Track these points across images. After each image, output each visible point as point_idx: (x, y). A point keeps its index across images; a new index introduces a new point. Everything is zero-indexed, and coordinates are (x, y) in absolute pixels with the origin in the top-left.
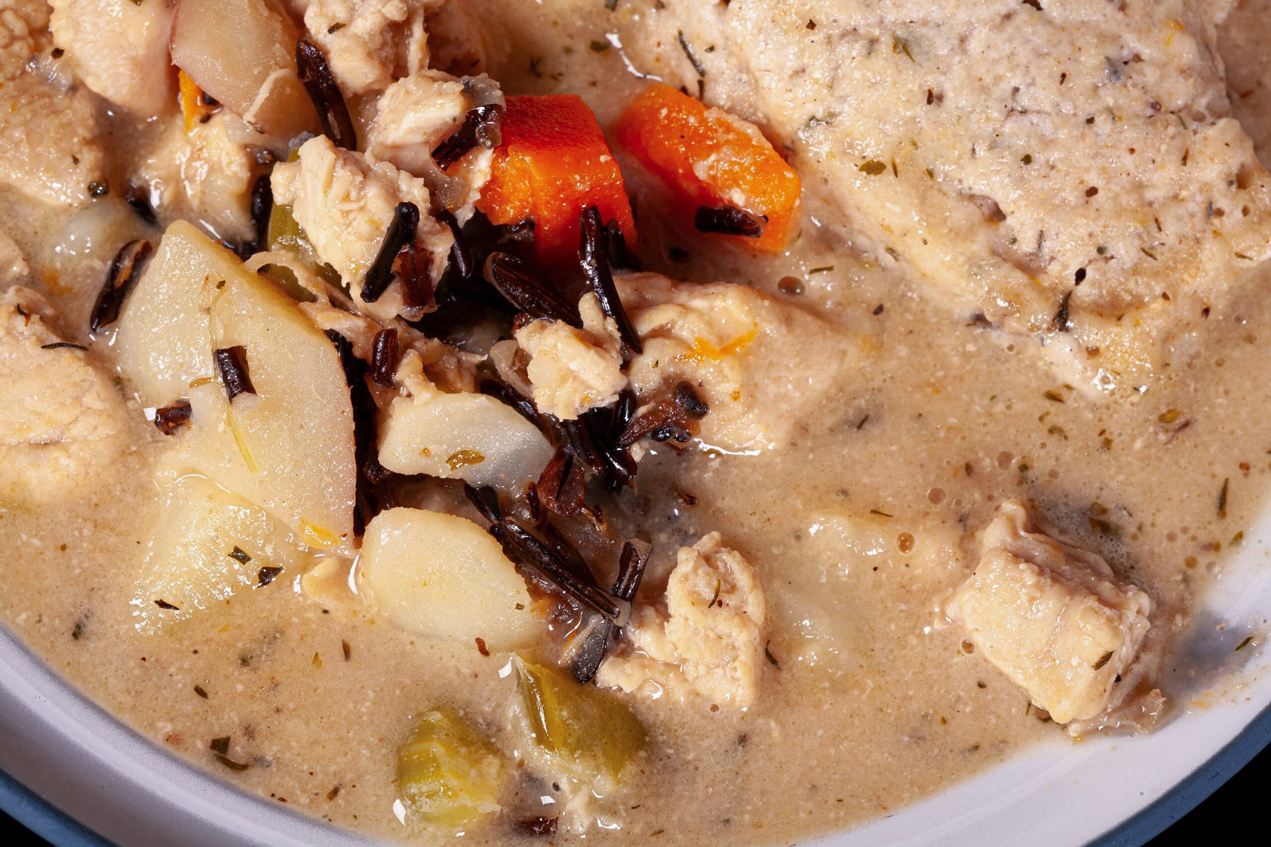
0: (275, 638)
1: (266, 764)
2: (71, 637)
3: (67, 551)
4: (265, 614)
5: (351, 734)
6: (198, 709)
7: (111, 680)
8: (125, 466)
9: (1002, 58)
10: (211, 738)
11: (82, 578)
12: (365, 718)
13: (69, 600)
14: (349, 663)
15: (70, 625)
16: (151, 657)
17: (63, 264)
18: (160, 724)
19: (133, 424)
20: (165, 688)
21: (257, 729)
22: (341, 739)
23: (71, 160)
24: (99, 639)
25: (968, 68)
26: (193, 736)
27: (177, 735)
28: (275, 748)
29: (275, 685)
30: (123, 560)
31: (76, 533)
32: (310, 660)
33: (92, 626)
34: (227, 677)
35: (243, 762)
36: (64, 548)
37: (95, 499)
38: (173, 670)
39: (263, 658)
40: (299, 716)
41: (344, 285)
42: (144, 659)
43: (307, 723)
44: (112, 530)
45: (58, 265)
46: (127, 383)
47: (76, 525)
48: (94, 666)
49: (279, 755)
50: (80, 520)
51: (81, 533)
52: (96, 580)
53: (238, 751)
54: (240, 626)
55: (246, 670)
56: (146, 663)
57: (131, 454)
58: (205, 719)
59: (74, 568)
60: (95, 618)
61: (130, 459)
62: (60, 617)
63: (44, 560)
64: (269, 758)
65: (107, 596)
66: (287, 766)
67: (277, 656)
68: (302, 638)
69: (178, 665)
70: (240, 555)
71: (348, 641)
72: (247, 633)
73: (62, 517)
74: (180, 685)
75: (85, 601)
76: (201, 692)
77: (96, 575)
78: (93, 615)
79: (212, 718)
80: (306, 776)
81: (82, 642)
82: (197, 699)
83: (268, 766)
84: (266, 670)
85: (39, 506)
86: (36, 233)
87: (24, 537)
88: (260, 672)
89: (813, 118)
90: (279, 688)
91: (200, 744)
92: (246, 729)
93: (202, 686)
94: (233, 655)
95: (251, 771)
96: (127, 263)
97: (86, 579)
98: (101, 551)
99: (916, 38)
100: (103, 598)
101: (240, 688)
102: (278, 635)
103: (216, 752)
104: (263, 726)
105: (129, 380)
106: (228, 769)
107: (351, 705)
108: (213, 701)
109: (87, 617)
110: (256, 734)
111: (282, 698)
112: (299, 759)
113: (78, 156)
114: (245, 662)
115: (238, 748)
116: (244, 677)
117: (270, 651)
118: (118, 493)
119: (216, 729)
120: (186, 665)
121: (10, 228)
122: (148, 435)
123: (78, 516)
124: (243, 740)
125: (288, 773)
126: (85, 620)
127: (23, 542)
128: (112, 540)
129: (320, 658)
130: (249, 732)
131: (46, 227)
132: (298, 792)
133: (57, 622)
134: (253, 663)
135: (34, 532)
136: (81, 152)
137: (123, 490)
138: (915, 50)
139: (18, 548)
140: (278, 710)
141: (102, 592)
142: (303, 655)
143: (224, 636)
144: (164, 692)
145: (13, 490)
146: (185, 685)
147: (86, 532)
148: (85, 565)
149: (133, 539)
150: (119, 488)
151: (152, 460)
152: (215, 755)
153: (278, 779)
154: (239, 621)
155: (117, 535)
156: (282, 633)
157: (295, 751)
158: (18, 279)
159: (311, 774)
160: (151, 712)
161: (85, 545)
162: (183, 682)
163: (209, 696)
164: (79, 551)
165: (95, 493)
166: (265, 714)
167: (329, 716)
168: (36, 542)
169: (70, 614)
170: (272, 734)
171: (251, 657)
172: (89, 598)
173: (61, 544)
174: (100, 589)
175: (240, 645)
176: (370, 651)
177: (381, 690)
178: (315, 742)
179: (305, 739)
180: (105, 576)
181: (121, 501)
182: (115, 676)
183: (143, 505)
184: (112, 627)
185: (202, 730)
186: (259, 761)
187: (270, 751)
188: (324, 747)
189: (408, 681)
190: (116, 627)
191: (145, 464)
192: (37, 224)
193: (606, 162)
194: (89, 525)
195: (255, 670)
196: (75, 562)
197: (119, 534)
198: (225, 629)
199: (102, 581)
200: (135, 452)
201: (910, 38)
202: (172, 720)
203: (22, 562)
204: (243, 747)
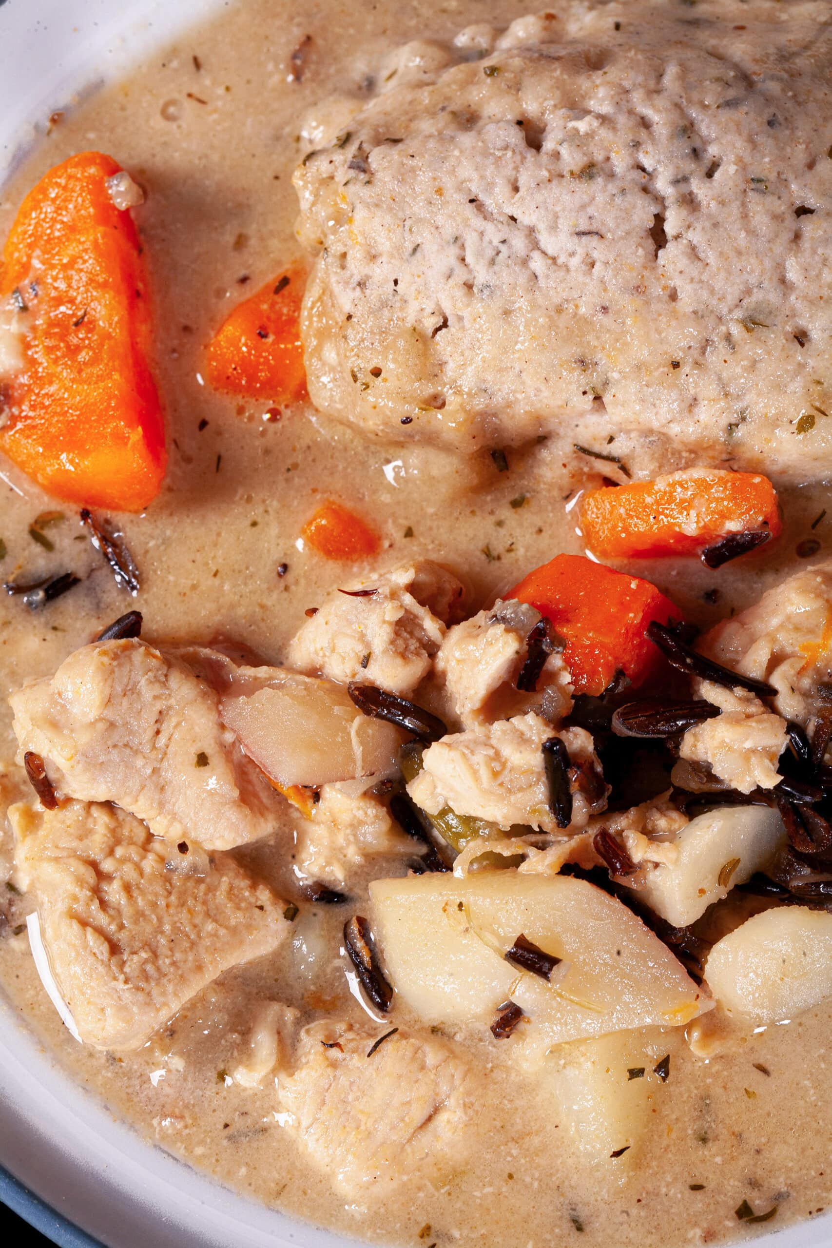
0: (707, 1105)
1: (785, 1196)
2: (578, 1233)
3: (515, 1176)
4: (686, 1095)
5: (821, 1122)
6: (707, 1201)
7: (631, 1235)
8: (495, 1084)
9: (820, 270)
10: (733, 1212)
11: (544, 1186)
12: (819, 1104)
13: (551, 1208)
14: (772, 1077)
15: (567, 1226)
16: (641, 1195)
17: (314, 984)
18: (690, 1234)
19: (473, 1050)
20: (671, 1207)
21: (758, 1177)
22: (818, 1132)
23: (257, 910)
24: (597, 1216)
25: (805, 297)
26: (720, 1222)
27: (709, 1232)
28: (782, 1179)
29: (739, 1136)
30: (558, 1147)
31: (509, 1159)
32: (746, 1098)
33: (583, 1213)
34: (703, 1161)
35: (769, 1209)
36: (511, 1176)
37: (498, 1124)
38: (664, 1190)
39: (714, 1126)
40: (776, 1143)
41: (537, 829)
42: (639, 1201)
43: (785, 1142)
44: (530, 1134)
45: (312, 988)
46: (442, 1026)
47: (503, 1153)
48: (612, 1238)
49: (789, 1182)
50: (502, 1148)
51: (512, 1156)
52: (554, 1179)
53: (759, 1204)
54: (677, 1119)
55: (710, 1144)
56: (643, 1202)
57: (492, 1071)
58: (718, 1203)
59: (532, 1184)
60: (580, 1206)
61: (494, 1075)
62: (555, 1226)
63: (506, 1197)
64: (784, 1189)
65: (572, 1182)
66: (800, 1184)
67: (721, 1116)
68: (725, 1087)
69: (663, 1184)
70: (635, 1073)
71: (756, 1062)
72: (686, 1119)
73: (488, 1156)
74: (679, 1196)
75: (562, 1199)
76: (697, 1188)
77: (551, 1175)
78: (576, 1204)
79: (721, 1198)
80: (819, 1179)
81: (588, 1229)
82: (699, 1195)
83: (788, 1196)
84: (724, 1134)
85: (467, 1164)
86: (276, 980)
87: (477, 1194)
88: (721, 1137)
89: (730, 425)
90: (744, 1136)
91: (730, 1224)
92: (750, 1184)
93: (693, 1183)
94: (691, 1142)
95: (780, 1210)
96: (360, 944)
97: (547, 1185)
98: (537, 1155)
99: (755, 309)
100: (572, 1187)
101: (718, 1160)
102: (708, 1102)
103: (745, 1219)
104: (759, 1172)
105: (443, 1023)
106: (764, 1224)
107: (802, 1102)
108: (710, 1185)
109: (574, 1210)
110: (760, 1182)
111: (753, 1140)
112: (804, 1171)
113: (259, 904)
114: (704, 1140)
115: (757, 1202)
116: (714, 1150)
117: (714, 1117)
118: (509, 1106)
119: (731, 1202)
120: (669, 1179)
121: (257, 994)
122: (490, 1048)
123: (498, 1147)
124: (755, 1193)
125: (806, 1188)
126: (575, 1213)
127: (480, 1198)
128: (536, 1141)
129: (750, 1090)
130: (754, 1184)
131: (279, 970)
132: (824, 1195)
133: (557, 1230)
134: (710, 1135)
135: (481, 1184)
136: (257, 899)
137: (511, 1101)
138: (761, 318)
139: (480, 1204)
140: (758, 1152)
141: (567, 1183)
142: (737, 1099)
143: (674, 1135)
144: (673, 1210)
145: (440, 1169)
146: (681, 1192)
147: (514, 1152)
148: (537, 1175)
149: (550, 1127)
150: (506, 1102)
151: (510, 1063)
152: (747, 1221)
153: (803, 1199)
154: (674, 1117)
155: (536, 1135)
156: (708, 1097)
157: (796, 1169)
158: (299, 1023)
159: (821, 1174)
160: (677, 1232)
161: (523, 1161)
162: (678, 1191)
163: (705, 1184)
164: (523, 1170)
165: (494, 1119)
166: (752, 1162)
167: (795, 1124)
168: (488, 1190)
169: (561, 1218)
170: (770, 1171)
171: (706, 1133)
172: (563, 1195)
173: (506, 1176)
174: (563, 1182)
175: (690, 1132)
176: (777, 1055)
177: (812, 1074)
178: (803, 1150)
179: (795, 1154)
180: (557, 1171)
181: (517, 1109)
182: (632, 1230)
183: (534, 1098)
184: (596, 1201)
185: (722, 1212)
186: (779, 1198)
187: (780, 1183)
188: (812, 1148)
189: (822, 1051)
190: (599, 1199)
191: (508, 1070)
192: (271, 973)
193: (638, 586)
194: (511, 1145)
195: (716, 1138)
196: (528, 1179)
197: (537, 1133)
198: (670, 1130)
199: (559, 1175)
200: (492, 1067)
201: (750, 313)
202: (696, 1224)
203: (493, 1211)
204: (760, 1198)
